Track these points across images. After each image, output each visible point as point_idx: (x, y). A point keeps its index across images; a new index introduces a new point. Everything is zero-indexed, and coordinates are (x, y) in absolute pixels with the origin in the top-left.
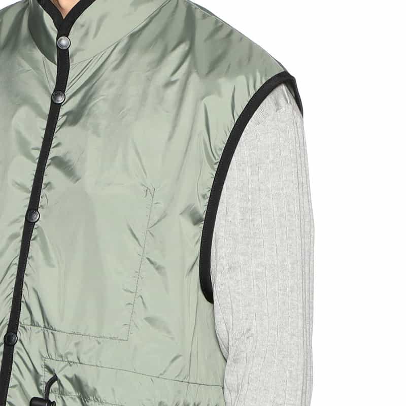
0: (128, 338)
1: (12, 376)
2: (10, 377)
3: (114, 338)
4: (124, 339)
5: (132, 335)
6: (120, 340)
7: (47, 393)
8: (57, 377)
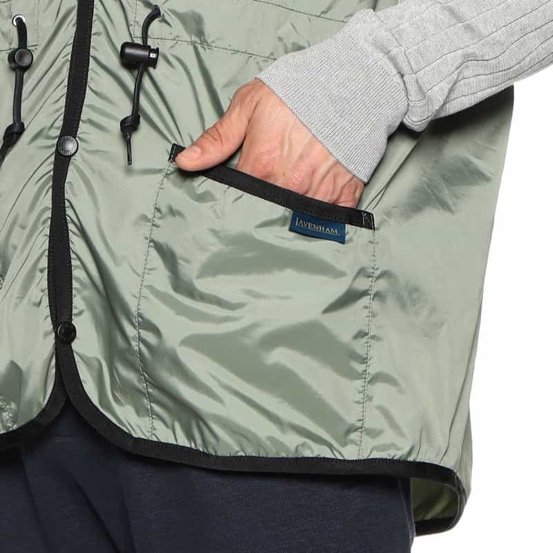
2: (91, 19)
7: (145, 36)
8: (160, 11)
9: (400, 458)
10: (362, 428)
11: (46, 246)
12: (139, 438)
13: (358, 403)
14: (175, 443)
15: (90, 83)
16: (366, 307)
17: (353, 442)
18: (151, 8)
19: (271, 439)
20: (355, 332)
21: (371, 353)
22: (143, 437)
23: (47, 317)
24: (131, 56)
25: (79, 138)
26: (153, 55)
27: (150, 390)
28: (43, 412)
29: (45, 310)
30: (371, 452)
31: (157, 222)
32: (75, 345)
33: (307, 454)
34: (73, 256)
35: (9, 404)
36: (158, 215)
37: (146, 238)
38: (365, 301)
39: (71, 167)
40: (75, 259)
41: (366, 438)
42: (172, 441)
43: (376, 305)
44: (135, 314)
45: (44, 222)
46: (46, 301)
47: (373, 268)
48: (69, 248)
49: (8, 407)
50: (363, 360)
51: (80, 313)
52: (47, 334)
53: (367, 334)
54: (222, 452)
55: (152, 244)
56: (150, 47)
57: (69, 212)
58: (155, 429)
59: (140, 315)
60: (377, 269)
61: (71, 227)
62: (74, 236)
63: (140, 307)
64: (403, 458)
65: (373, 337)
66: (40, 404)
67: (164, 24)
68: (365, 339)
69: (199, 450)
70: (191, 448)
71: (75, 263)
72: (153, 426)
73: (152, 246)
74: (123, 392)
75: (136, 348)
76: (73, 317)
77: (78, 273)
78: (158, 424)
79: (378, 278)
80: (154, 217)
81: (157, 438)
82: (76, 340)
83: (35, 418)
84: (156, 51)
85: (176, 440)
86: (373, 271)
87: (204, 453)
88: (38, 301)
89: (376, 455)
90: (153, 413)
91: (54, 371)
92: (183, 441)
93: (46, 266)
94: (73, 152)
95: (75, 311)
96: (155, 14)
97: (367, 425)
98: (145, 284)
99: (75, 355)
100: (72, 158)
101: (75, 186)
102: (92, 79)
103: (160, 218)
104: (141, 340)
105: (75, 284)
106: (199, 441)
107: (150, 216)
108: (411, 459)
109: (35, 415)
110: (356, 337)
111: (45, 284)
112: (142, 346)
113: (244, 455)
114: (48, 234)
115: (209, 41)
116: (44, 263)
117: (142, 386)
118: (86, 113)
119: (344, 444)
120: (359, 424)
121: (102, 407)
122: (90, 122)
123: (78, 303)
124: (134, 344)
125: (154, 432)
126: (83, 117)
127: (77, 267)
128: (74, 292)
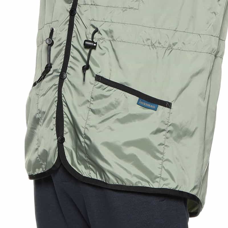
0: (138, 8)
1: (73, 31)
2: (73, 32)
3: (132, 8)
4: (137, 9)
5: (140, 6)
6: (135, 9)
7: (93, 38)
8: (98, 30)
9: (173, 189)
10: (160, 177)
11: (56, 110)
12: (85, 177)
13: (159, 168)
14: (97, 179)
15: (71, 54)
16: (164, 135)
17: (157, 182)
18: (95, 28)
19: (127, 179)
20: (159, 143)
21: (165, 151)
22: (86, 176)
23: (55, 134)
24: (87, 44)
25: (67, 73)
26: (95, 45)
27: (89, 160)
28: (54, 166)
29: (54, 131)
30: (163, 186)
31: (92, 102)
32: (64, 144)
33: (140, 185)
34: (64, 113)
35: (44, 162)
36: (92, 100)
37: (88, 108)
38: (164, 133)
39: (64, 83)
40: (64, 114)
41: (162, 181)
42: (96, 178)
43: (168, 135)
44: (83, 134)
45: (56, 102)
46: (55, 129)
47: (168, 122)
48: (63, 111)
49: (44, 163)
50: (162, 153)
51: (67, 133)
52: (55, 140)
53: (164, 145)
54: (111, 183)
55: (90, 110)
56: (94, 42)
57: (63, 98)
58: (90, 174)
59: (85, 134)
60: (170, 122)
61: (64, 103)
62: (64, 106)
63: (85, 131)
64: (174, 189)
65: (166, 146)
66: (53, 163)
67: (99, 34)
68: (163, 146)
69: (104, 182)
70: (101, 181)
71: (65, 116)
72: (90, 173)
73: (90, 111)
74: (81, 161)
75: (84, 145)
76: (64, 134)
77: (66, 119)
78: (92, 172)
79: (170, 125)
80: (91, 100)
81: (91, 177)
82: (65, 142)
83: (51, 168)
84: (96, 43)
85: (97, 178)
86: (168, 123)
87: (105, 183)
88: (52, 128)
89: (165, 187)
90: (90, 168)
91: (57, 152)
92: (99, 178)
93: (56, 116)
94: (65, 78)
95: (64, 132)
96: (96, 31)
97: (162, 176)
98: (87, 123)
99: (64, 147)
100: (65, 79)
101: (65, 89)
102: (71, 52)
103: (93, 101)
104: (85, 143)
105: (65, 123)
106: (104, 179)
107: (90, 100)
108: (177, 189)
109: (51, 167)
110: (159, 145)
111: (55, 123)
112: (85, 145)
113: (118, 184)
114: (56, 105)
115: (115, 39)
116: (55, 115)
117: (86, 159)
118: (70, 64)
119: (153, 182)
120: (159, 176)
121: (72, 165)
122: (71, 67)
123: (66, 129)
124: (83, 144)
125: (90, 175)
126: (69, 65)
127: (65, 117)
128: (64, 126)
